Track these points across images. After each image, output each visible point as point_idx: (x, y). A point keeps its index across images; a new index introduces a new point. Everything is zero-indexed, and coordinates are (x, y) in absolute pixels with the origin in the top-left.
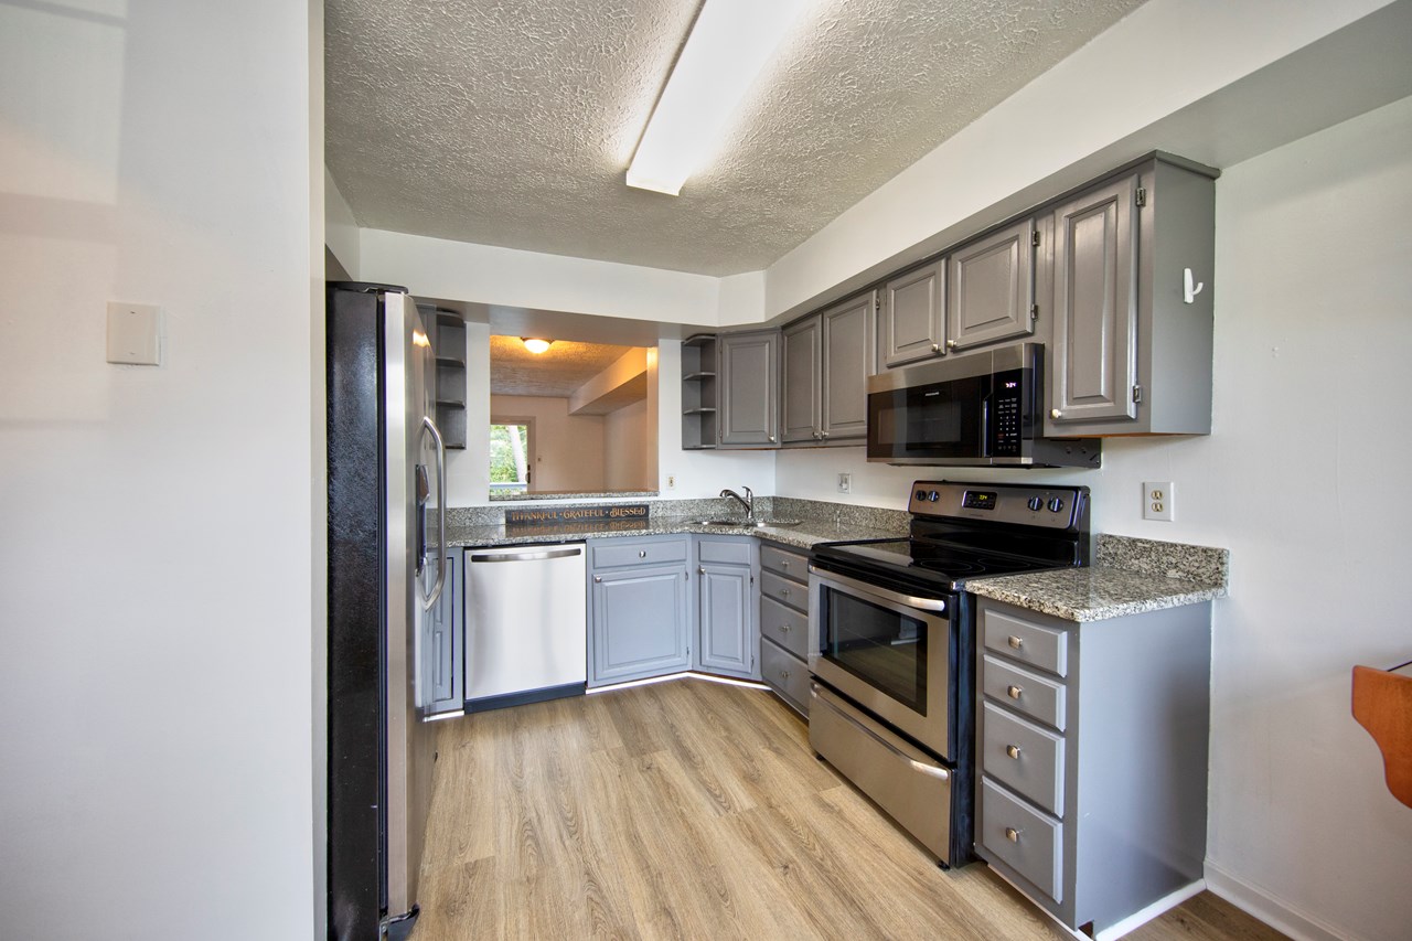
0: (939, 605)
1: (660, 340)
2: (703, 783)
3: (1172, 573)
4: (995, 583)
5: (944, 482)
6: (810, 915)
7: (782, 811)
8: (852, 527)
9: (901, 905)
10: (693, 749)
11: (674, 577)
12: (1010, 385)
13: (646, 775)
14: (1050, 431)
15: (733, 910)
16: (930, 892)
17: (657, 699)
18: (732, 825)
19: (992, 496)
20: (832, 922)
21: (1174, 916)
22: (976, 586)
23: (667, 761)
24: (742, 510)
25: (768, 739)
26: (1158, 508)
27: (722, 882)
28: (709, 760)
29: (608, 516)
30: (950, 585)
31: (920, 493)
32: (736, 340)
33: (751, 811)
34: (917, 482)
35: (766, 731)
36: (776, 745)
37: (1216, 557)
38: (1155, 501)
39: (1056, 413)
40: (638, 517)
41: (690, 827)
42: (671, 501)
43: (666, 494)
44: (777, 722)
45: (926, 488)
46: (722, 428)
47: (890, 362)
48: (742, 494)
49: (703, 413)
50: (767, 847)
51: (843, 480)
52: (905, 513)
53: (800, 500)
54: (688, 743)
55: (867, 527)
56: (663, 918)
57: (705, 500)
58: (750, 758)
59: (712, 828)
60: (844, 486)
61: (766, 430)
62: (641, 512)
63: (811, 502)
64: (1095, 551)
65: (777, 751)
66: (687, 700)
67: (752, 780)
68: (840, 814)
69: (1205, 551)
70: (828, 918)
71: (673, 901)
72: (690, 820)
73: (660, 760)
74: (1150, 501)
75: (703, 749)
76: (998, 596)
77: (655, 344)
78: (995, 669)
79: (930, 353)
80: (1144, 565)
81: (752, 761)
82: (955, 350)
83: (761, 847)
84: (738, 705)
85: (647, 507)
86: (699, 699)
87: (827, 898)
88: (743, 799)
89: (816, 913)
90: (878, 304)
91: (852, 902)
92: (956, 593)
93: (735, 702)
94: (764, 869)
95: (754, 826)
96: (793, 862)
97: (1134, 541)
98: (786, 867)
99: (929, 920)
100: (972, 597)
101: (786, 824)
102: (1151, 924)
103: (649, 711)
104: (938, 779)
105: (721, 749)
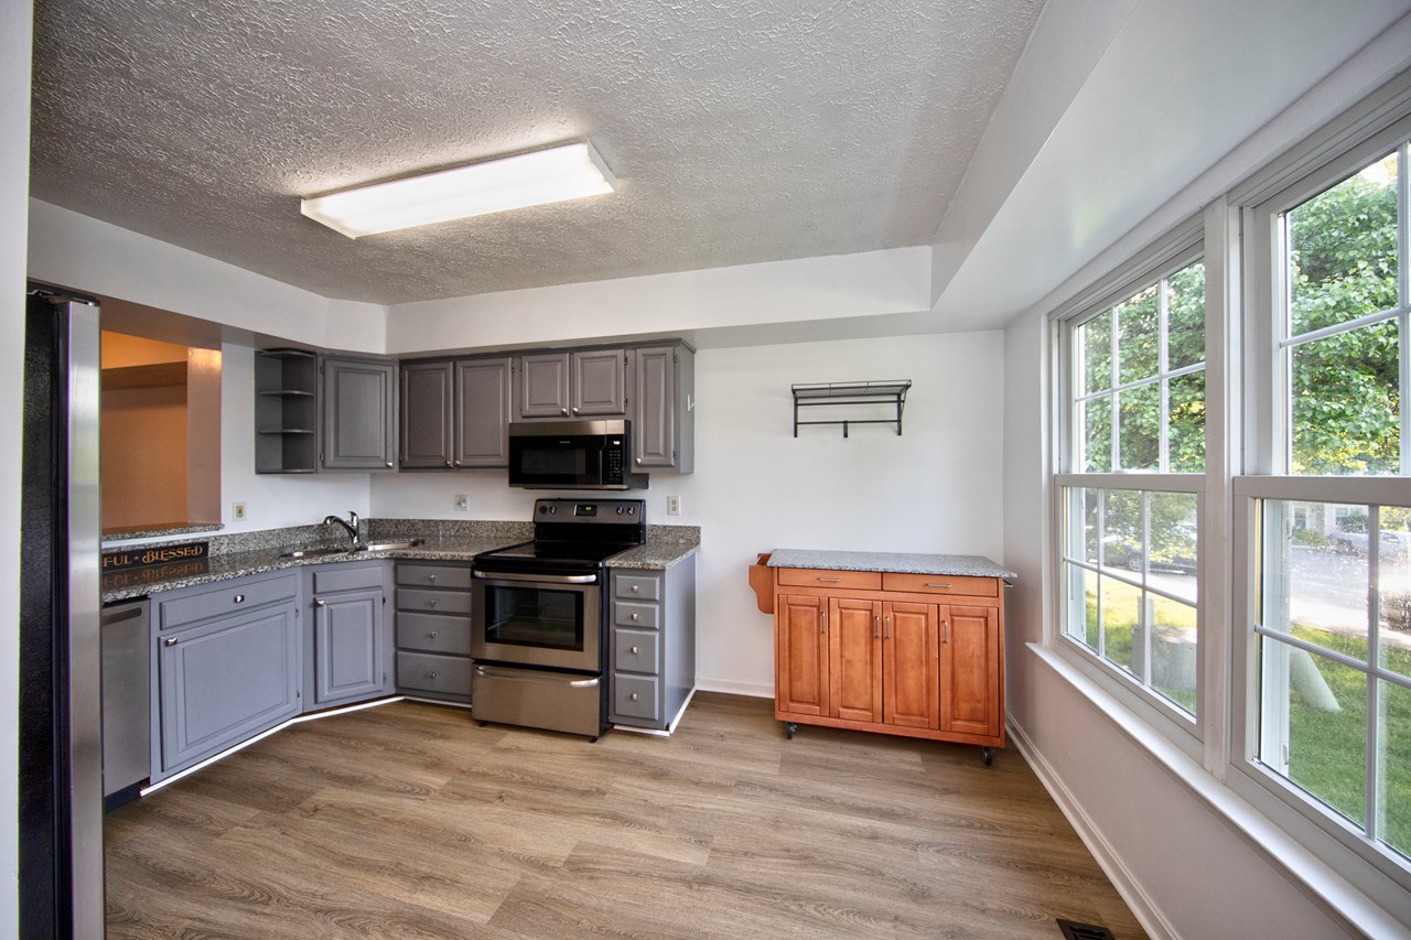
0: (593, 578)
1: (223, 345)
2: (390, 789)
3: (681, 541)
4: (620, 559)
5: (559, 500)
6: (534, 810)
7: (474, 770)
8: (472, 540)
9: (581, 771)
10: (355, 774)
11: (280, 617)
12: (618, 443)
13: (317, 816)
14: (634, 470)
15: (479, 841)
16: (593, 756)
17: (269, 757)
18: (439, 800)
19: (594, 508)
20: (549, 803)
21: (691, 706)
22: (611, 562)
23: (330, 795)
24: (347, 534)
25: (429, 733)
26: (674, 509)
27: (458, 833)
28: (381, 772)
29: (140, 563)
30: (598, 565)
31: (541, 507)
32: (340, 364)
33: (448, 784)
34: (538, 500)
35: (422, 729)
36: (439, 734)
37: (697, 530)
38: (673, 506)
39: (639, 460)
40: (194, 559)
41: (400, 823)
42: (240, 534)
43: (231, 526)
44: (428, 719)
45: (548, 505)
46: (323, 451)
47: (524, 414)
48: (346, 518)
49: (285, 436)
50: (479, 796)
51: (460, 502)
52: (530, 523)
53: (409, 521)
54: (347, 772)
55: (488, 537)
56: (425, 883)
57: (288, 529)
58: (422, 753)
59: (423, 811)
60: (463, 505)
61: (383, 456)
62: (196, 552)
63: (423, 521)
64: (649, 534)
65: (442, 737)
66: (312, 742)
67: (435, 765)
68: (518, 749)
69: (693, 528)
70: (545, 804)
71: (425, 869)
72: (399, 818)
73: (322, 798)
74: (671, 505)
75: (369, 768)
76: (625, 565)
77: (219, 349)
78: (622, 608)
79: (559, 413)
80: (669, 538)
81: (425, 753)
82: (576, 414)
83: (473, 798)
84: (379, 723)
85: (205, 545)
86: (327, 735)
87: (539, 795)
88: (436, 781)
89: (536, 806)
90: (513, 369)
91: (555, 787)
92: (601, 569)
93: (371, 721)
94: (486, 807)
95: (455, 789)
96: (503, 791)
97: (665, 527)
98: (501, 797)
99: (600, 768)
100: (608, 569)
101: (483, 776)
102: (684, 713)
103: (272, 772)
104: (592, 687)
105: (388, 760)
